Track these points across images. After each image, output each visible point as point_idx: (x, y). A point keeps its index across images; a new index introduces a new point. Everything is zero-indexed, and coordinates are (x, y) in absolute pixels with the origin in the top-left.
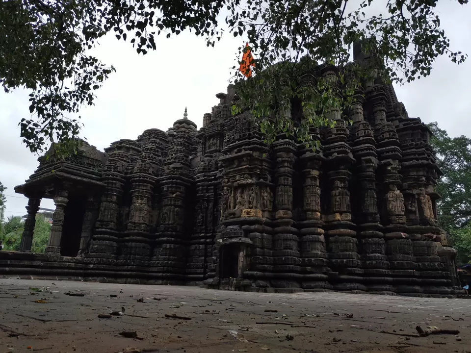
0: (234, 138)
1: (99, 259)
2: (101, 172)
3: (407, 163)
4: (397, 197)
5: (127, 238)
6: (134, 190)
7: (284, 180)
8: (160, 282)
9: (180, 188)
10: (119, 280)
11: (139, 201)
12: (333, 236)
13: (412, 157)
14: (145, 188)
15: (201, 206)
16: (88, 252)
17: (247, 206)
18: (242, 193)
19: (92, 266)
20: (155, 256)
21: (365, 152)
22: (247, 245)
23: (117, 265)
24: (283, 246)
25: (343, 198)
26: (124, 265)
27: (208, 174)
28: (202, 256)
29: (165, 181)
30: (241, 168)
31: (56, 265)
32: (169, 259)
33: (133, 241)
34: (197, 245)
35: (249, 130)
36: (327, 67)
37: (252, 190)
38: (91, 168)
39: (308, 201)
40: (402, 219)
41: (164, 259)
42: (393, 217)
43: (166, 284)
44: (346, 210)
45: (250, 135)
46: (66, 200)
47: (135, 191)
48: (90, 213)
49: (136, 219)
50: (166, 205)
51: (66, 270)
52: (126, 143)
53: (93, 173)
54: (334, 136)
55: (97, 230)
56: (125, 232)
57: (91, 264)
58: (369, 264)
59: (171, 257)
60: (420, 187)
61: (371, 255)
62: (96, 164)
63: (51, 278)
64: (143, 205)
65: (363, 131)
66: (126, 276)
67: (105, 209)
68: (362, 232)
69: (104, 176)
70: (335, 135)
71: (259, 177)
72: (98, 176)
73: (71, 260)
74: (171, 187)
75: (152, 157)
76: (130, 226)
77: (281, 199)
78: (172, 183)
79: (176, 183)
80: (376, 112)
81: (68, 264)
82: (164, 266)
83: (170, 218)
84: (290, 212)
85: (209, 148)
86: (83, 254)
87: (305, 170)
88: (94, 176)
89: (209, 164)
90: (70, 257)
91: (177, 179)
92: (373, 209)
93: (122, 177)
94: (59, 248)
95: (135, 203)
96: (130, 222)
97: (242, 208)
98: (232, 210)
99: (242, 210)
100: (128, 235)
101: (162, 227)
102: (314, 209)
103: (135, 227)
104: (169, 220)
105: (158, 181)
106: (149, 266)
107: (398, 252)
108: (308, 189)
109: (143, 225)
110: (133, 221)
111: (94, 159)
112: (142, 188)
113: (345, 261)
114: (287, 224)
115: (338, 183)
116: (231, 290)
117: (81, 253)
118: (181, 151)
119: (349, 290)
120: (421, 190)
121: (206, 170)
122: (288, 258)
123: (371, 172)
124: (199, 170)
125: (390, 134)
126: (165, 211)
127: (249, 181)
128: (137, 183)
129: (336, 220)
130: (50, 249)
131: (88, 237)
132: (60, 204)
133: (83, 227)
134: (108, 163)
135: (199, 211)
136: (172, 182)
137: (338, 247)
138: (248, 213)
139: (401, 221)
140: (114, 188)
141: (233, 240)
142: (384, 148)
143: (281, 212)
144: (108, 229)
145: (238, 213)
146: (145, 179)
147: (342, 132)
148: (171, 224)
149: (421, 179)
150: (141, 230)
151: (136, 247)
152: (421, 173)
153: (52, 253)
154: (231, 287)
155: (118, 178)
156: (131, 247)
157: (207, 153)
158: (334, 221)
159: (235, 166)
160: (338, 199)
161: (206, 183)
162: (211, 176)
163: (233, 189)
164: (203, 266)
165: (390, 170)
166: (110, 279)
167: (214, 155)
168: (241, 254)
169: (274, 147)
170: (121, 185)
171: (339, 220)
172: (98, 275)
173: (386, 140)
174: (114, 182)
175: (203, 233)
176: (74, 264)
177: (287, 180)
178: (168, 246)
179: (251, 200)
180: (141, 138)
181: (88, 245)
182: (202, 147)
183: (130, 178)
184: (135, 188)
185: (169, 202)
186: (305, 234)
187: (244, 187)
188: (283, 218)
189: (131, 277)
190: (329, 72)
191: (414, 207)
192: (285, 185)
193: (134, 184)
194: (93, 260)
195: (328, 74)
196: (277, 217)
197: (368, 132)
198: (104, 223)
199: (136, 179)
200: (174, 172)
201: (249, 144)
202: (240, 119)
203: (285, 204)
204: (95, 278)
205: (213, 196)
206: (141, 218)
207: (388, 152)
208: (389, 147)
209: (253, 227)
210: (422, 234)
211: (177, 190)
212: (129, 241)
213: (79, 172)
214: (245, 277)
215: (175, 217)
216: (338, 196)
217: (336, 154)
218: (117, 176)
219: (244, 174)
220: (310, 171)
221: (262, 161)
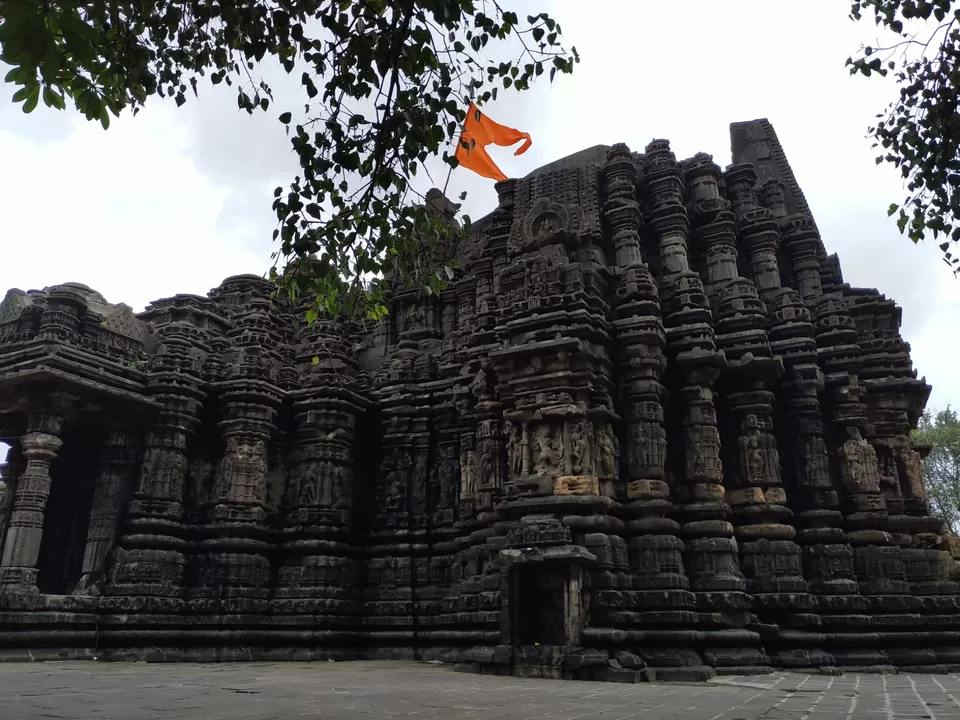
0: (525, 305)
1: (144, 599)
2: (143, 370)
3: (875, 382)
4: (865, 454)
5: (213, 542)
6: (231, 421)
7: (649, 409)
8: (309, 653)
9: (346, 419)
10: (194, 654)
11: (246, 448)
12: (753, 538)
13: (882, 368)
14: (260, 416)
15: (396, 463)
16: (109, 581)
17: (568, 468)
18: (551, 435)
19: (124, 618)
20: (286, 585)
21: (801, 353)
22: (584, 563)
23: (185, 612)
24: (658, 564)
25: (768, 453)
26: (210, 612)
27: (414, 387)
28: (404, 585)
29: (308, 401)
30: (549, 376)
31: (27, 621)
32: (326, 595)
33: (230, 549)
34: (389, 558)
35: (562, 289)
36: (702, 168)
37: (580, 429)
38: (121, 359)
39: (698, 457)
40: (877, 502)
41: (314, 595)
42: (862, 498)
43: (324, 658)
44: (775, 479)
45: (568, 299)
46: (58, 442)
47: (236, 424)
48: (114, 477)
49: (239, 495)
50: (310, 460)
51: (53, 633)
52: (194, 303)
53: (125, 374)
54: (739, 316)
55: (136, 521)
56: (208, 526)
57: (122, 612)
58: (832, 603)
59: (330, 588)
60: (899, 433)
61: (833, 582)
62: (131, 352)
63: (17, 656)
64: (254, 458)
65: (792, 308)
66: (218, 643)
67: (156, 468)
68: (806, 531)
69: (154, 383)
70: (743, 313)
71: (593, 400)
72: (139, 381)
73: (66, 602)
74: (327, 416)
75: (268, 341)
76: (223, 510)
77: (645, 452)
78: (329, 406)
79: (338, 407)
80: (801, 270)
81: (57, 614)
82: (315, 613)
83: (322, 490)
84: (664, 484)
85: (406, 329)
86: (94, 587)
87: (688, 388)
88: (129, 381)
89: (413, 364)
90: (63, 597)
91: (341, 396)
92: (824, 480)
93: (201, 388)
94: (34, 573)
95: (234, 452)
96: (224, 502)
97: (553, 473)
98: (525, 477)
99: (554, 478)
100: (215, 534)
101: (304, 514)
102: (714, 477)
103: (234, 514)
104: (322, 496)
105: (289, 399)
106: (269, 612)
107: (882, 574)
108: (697, 431)
109: (255, 509)
110: (231, 498)
111: (125, 338)
112: (254, 415)
113: (792, 597)
114: (657, 511)
115: (753, 419)
116: (552, 678)
117: (89, 583)
118: (332, 332)
119: (810, 667)
120: (901, 439)
121: (408, 377)
122: (677, 594)
123: (813, 397)
124: (389, 376)
125: (841, 320)
126: (309, 473)
127: (573, 409)
128: (243, 404)
129: (756, 504)
130: (13, 575)
131: (107, 540)
132: (41, 451)
133: (93, 513)
134: (164, 349)
135: (392, 474)
136: (327, 403)
137: (770, 564)
138: (572, 485)
139: (877, 506)
140: (180, 414)
141: (552, 553)
142: (831, 348)
143: (648, 482)
144: (166, 518)
145: (545, 485)
146: (263, 393)
147: (756, 308)
148: (328, 507)
149: (900, 417)
150: (251, 522)
151: (240, 566)
152: (902, 404)
153: (18, 586)
154: (550, 670)
155: (194, 389)
156: (227, 566)
157: (404, 337)
158: (747, 504)
159: (531, 371)
160: (757, 455)
161: (408, 409)
162: (420, 393)
163: (524, 426)
164: (410, 610)
165: (846, 396)
166: (170, 652)
167: (423, 342)
168: (574, 586)
169: (620, 331)
170: (197, 406)
171: (762, 503)
172: (141, 643)
173: (835, 331)
174: (182, 397)
175: (404, 528)
176: (72, 615)
177: (655, 410)
178: (322, 560)
179: (577, 454)
180: (219, 295)
181: (109, 561)
182: (387, 325)
183: (221, 390)
184: (234, 416)
185: (321, 453)
186: (700, 535)
187: (555, 423)
188: (650, 498)
189: (231, 643)
190: (706, 178)
191: (892, 475)
192: (651, 421)
193: (233, 404)
194: (126, 602)
195: (705, 183)
196: (631, 494)
197: (804, 311)
198: (153, 505)
199: (237, 392)
200: (332, 378)
201: (568, 321)
202: (538, 264)
203: (655, 465)
204: (135, 651)
205: (426, 440)
206: (252, 489)
207: (842, 356)
208: (844, 347)
209: (591, 519)
210: (912, 533)
211: (342, 423)
212: (218, 549)
213: (94, 369)
214: (588, 643)
215: (336, 488)
216: (757, 448)
217: (750, 355)
218: (188, 384)
219: (557, 392)
220: (699, 391)
221: (597, 362)
